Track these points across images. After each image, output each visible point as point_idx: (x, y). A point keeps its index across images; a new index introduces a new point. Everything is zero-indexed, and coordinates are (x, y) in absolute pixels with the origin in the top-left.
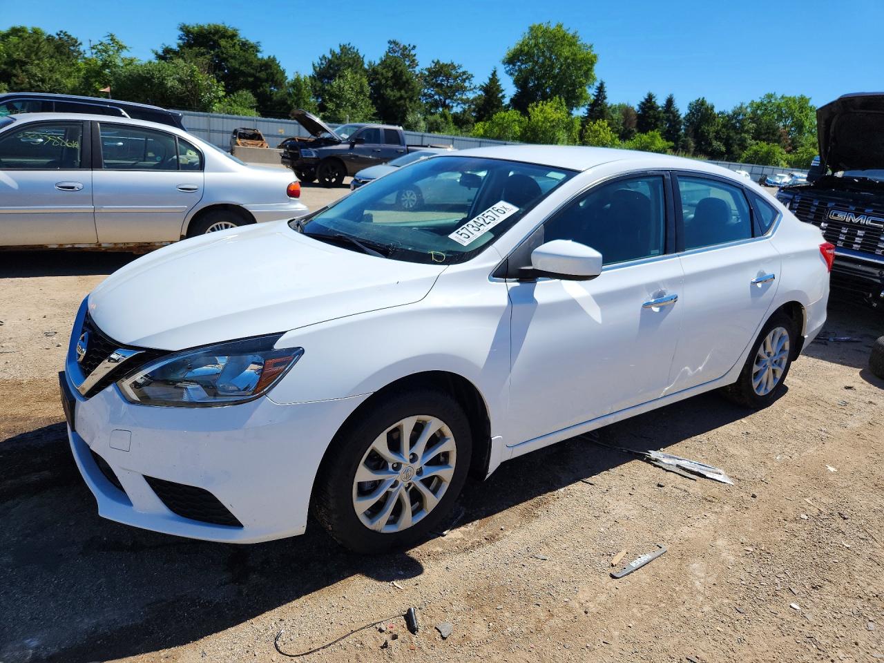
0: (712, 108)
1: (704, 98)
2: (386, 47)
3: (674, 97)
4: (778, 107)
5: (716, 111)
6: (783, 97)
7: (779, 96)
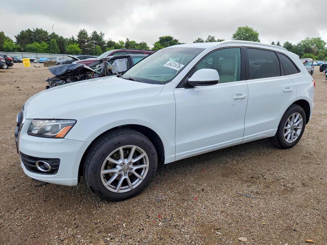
0: (291, 44)
1: (288, 42)
2: (208, 37)
3: (280, 42)
4: (311, 41)
5: (292, 45)
6: (312, 38)
7: (311, 38)
